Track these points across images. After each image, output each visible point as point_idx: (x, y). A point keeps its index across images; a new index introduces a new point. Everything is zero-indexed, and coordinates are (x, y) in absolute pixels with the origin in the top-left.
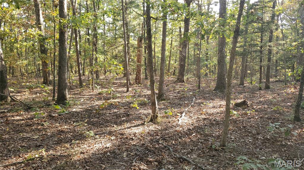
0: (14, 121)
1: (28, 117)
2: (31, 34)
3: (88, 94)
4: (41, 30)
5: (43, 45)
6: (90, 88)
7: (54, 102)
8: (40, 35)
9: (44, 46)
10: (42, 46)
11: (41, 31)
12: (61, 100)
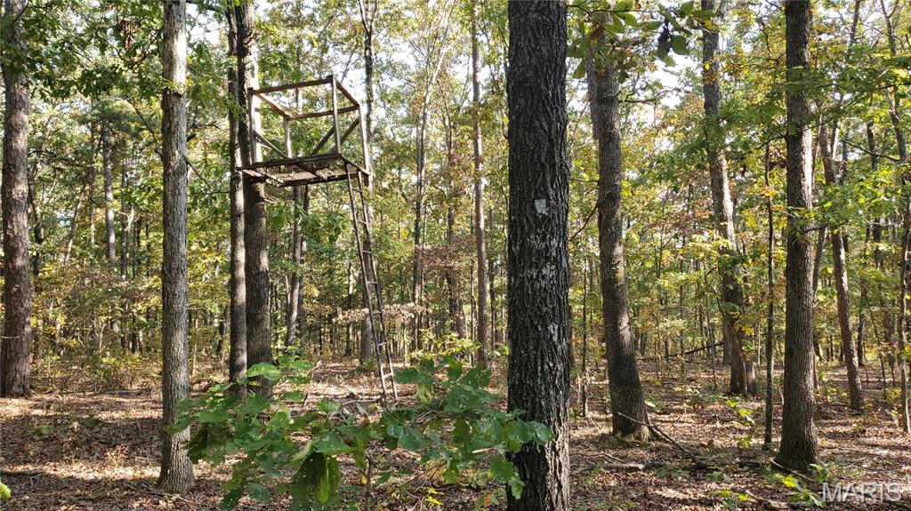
0: (662, 502)
1: (699, 495)
2: (701, 250)
3: (885, 441)
4: (726, 236)
5: (732, 277)
6: (892, 420)
7: (771, 459)
8: (723, 251)
9: (736, 280)
10: (728, 280)
11: (726, 238)
12: (797, 455)
